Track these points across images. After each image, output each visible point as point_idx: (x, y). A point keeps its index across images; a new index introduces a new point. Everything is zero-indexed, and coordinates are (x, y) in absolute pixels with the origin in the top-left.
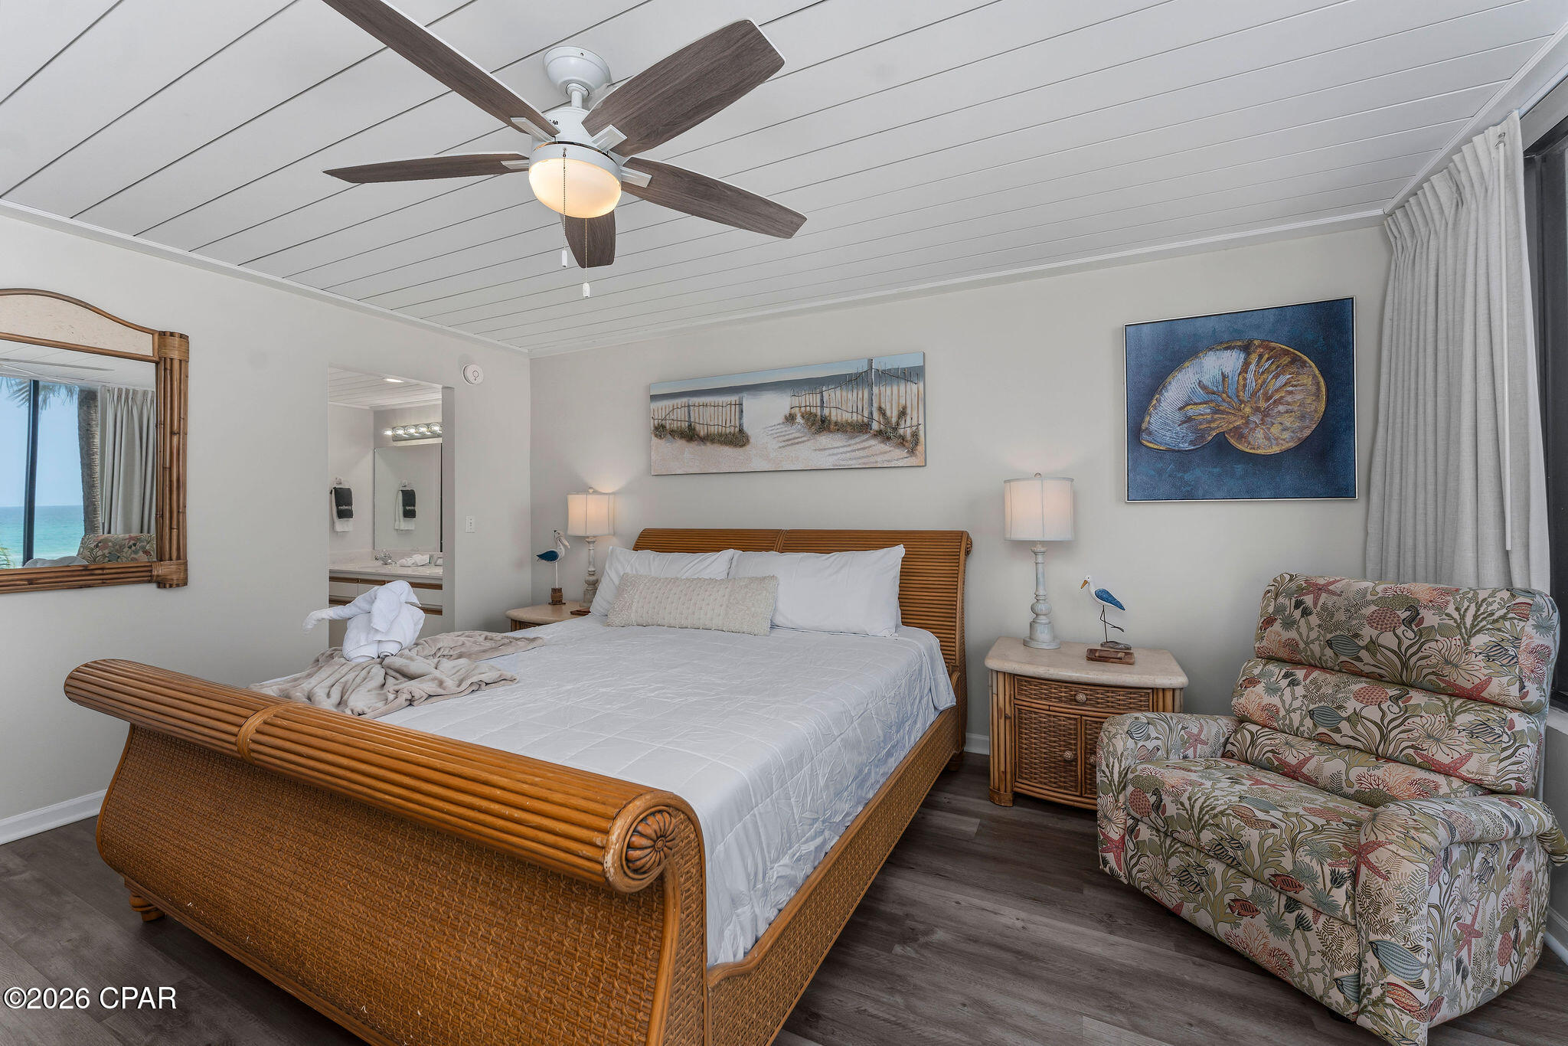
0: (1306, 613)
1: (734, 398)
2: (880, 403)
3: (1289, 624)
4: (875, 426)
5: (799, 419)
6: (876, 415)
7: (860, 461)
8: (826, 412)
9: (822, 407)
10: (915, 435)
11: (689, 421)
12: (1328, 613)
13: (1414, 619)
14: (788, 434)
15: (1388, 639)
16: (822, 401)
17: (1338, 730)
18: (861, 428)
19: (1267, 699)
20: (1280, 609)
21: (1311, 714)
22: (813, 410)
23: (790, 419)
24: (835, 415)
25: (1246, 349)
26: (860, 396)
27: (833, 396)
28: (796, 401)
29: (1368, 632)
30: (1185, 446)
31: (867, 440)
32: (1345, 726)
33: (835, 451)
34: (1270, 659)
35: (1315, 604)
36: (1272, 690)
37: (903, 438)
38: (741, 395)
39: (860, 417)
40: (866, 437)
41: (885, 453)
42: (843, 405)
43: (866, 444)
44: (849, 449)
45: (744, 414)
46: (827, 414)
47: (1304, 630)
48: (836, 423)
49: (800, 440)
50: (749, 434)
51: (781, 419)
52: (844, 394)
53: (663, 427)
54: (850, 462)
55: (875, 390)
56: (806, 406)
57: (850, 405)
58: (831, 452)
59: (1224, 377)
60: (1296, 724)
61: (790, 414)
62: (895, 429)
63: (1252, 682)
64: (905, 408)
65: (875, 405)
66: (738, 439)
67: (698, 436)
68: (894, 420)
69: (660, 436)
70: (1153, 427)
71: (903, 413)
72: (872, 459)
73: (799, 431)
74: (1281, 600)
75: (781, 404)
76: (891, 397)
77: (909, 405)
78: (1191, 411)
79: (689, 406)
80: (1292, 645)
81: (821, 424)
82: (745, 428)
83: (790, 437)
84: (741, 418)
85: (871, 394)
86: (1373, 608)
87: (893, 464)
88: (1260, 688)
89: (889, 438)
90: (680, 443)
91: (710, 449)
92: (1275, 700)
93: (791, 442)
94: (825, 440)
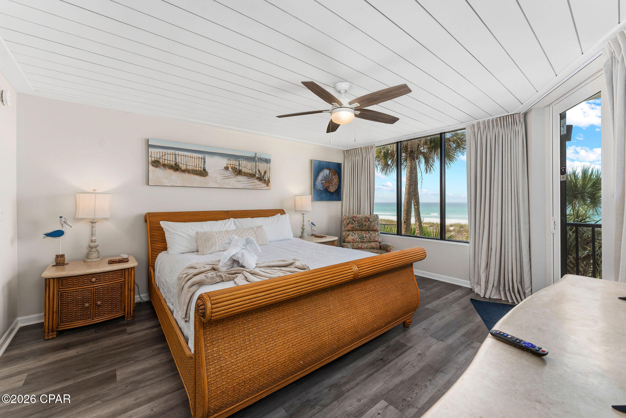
0: (355, 221)
1: (201, 156)
2: (258, 168)
3: (352, 224)
4: (257, 175)
5: (230, 169)
6: (257, 172)
7: (252, 187)
8: (241, 168)
9: (239, 166)
10: (269, 180)
11: (175, 161)
12: (358, 221)
13: (369, 220)
14: (225, 174)
15: (367, 224)
16: (239, 164)
17: (364, 240)
18: (252, 176)
19: (352, 238)
20: (350, 221)
21: (360, 238)
22: (236, 167)
23: (227, 168)
24: (244, 170)
25: (330, 170)
26: (252, 165)
27: (243, 163)
28: (229, 162)
29: (364, 223)
30: (322, 189)
31: (254, 180)
32: (365, 239)
33: (244, 182)
34: (348, 231)
35: (356, 219)
36: (352, 236)
37: (265, 180)
38: (205, 155)
39: (252, 172)
40: (254, 179)
41: (260, 185)
42: (247, 167)
43: (254, 181)
44: (249, 182)
45: (206, 163)
46: (241, 169)
47: (355, 224)
48: (244, 173)
49: (230, 177)
50: (208, 172)
51: (223, 168)
52: (247, 163)
53: (159, 162)
54: (249, 187)
55: (257, 164)
56: (233, 165)
57: (249, 167)
58: (242, 182)
59: (327, 175)
60: (358, 240)
61: (227, 167)
62: (263, 177)
63: (348, 235)
64: (266, 171)
65: (257, 169)
66: (203, 173)
67: (181, 169)
68: (263, 174)
69: (157, 166)
70: (317, 184)
71: (265, 173)
72: (256, 186)
73: (230, 173)
74: (349, 220)
75: (224, 162)
76: (262, 167)
77: (267, 170)
78: (323, 182)
79: (175, 154)
80: (353, 228)
81: (239, 172)
82: (207, 169)
83: (226, 175)
84: (204, 164)
85: (256, 165)
86: (364, 219)
87: (262, 188)
88: (350, 236)
89: (261, 180)
90: (171, 172)
91: (186, 175)
92: (353, 237)
93: (227, 177)
94: (240, 178)
